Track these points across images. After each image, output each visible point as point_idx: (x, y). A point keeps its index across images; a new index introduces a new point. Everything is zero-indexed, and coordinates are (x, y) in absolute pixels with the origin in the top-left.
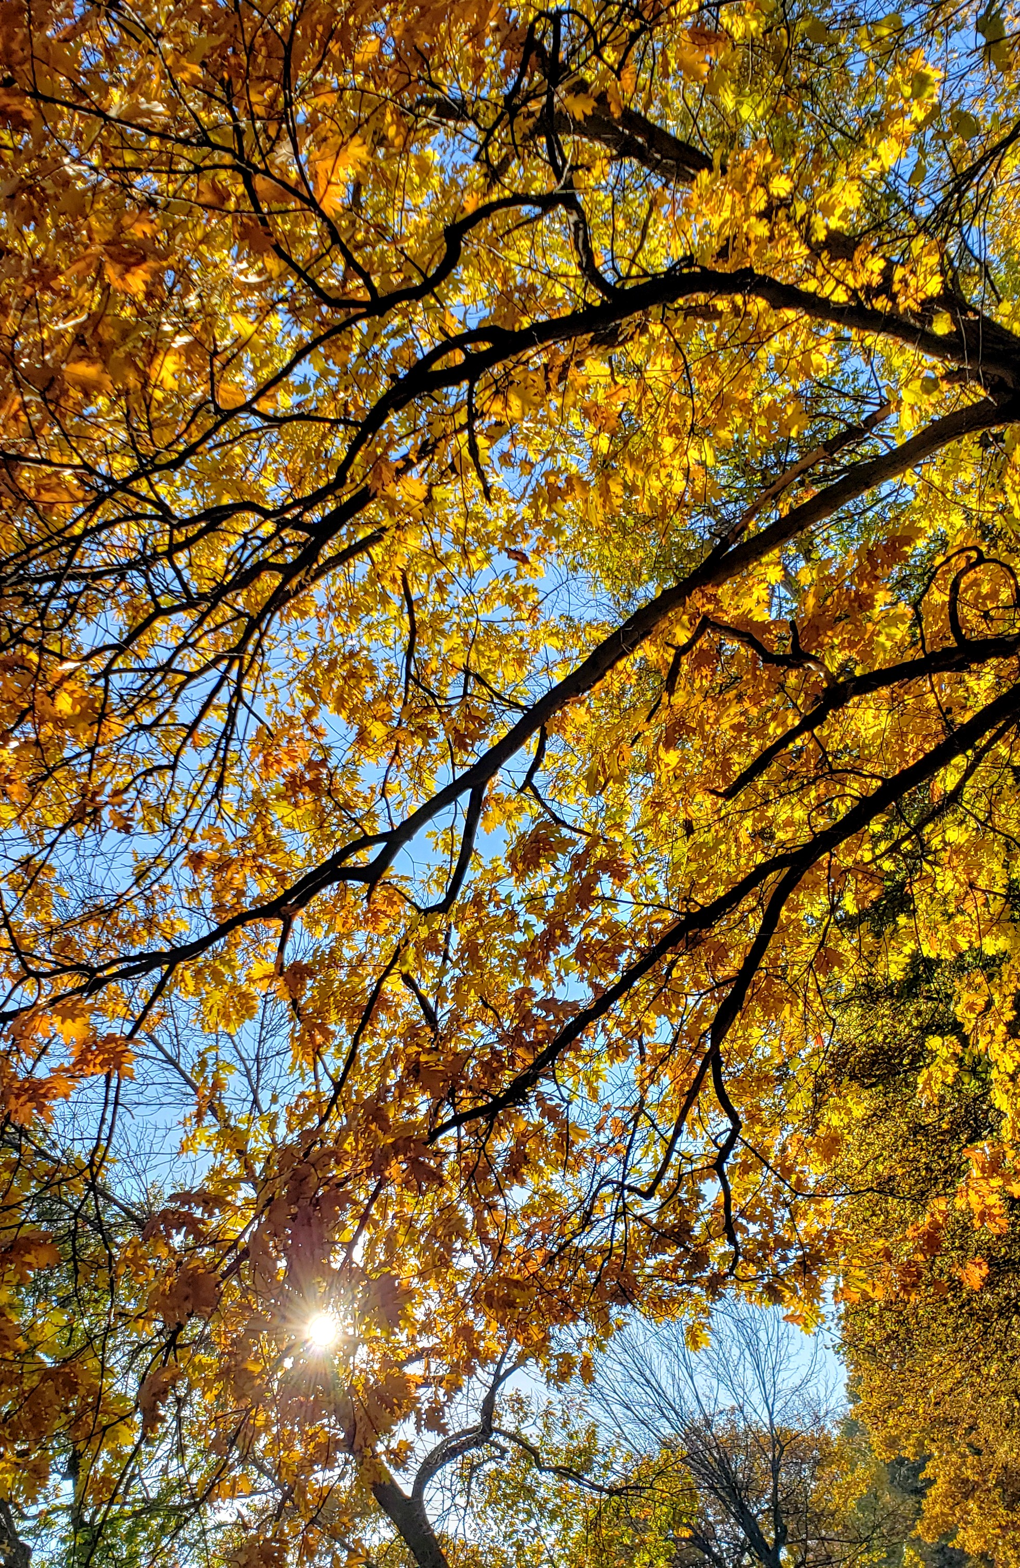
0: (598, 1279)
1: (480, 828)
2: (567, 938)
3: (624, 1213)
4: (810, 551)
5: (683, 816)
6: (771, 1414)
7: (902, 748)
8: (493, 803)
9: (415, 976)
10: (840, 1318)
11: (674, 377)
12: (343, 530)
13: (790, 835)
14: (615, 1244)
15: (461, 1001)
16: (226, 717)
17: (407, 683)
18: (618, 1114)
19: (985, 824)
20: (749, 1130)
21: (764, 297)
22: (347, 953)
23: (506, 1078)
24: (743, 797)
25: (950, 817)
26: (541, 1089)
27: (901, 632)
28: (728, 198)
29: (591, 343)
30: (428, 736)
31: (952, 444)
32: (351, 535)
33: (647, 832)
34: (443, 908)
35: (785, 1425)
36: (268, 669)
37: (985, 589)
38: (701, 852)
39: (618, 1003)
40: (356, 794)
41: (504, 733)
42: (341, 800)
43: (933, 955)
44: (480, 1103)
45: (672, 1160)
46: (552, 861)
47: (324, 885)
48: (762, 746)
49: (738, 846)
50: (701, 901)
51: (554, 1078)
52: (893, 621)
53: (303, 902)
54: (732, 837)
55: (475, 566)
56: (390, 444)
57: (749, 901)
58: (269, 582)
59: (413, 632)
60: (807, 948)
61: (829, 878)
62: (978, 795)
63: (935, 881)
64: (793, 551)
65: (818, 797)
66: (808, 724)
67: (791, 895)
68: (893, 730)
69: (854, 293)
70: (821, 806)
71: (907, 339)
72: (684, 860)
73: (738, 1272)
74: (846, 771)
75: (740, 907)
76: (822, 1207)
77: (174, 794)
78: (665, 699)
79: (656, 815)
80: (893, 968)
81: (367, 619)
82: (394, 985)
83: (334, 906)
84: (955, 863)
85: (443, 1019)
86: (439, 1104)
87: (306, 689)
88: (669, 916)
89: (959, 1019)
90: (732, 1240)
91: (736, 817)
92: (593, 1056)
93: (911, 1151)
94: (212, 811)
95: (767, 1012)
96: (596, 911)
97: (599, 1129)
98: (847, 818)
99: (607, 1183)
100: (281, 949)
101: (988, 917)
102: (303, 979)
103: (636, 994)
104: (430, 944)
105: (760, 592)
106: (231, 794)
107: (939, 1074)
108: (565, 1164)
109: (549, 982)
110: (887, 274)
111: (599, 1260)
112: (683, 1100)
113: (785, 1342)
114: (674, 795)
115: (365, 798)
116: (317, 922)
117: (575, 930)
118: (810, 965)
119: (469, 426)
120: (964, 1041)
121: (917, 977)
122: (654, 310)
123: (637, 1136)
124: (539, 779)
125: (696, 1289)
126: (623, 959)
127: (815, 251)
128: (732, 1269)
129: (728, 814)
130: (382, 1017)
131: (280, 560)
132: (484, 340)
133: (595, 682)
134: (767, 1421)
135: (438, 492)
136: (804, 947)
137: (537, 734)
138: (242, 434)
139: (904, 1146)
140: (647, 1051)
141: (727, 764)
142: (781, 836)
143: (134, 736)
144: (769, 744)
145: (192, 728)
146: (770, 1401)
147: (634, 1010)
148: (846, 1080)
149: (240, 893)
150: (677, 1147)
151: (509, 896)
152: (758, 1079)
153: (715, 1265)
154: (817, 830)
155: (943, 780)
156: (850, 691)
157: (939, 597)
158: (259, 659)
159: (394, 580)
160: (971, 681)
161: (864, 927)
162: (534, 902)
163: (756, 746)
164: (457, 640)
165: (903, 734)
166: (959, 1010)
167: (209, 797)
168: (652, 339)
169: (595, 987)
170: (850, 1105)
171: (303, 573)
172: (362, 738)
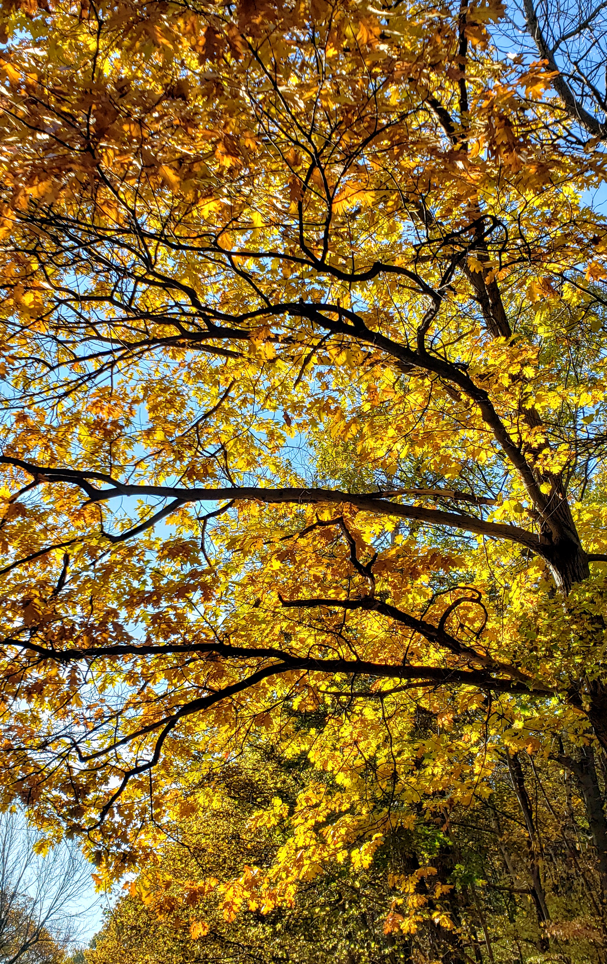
0: (23, 779)
1: (165, 519)
2: (156, 603)
3: (64, 758)
4: (414, 531)
5: (259, 596)
6: (47, 918)
7: (378, 652)
8: (181, 513)
9: (72, 560)
10: (121, 898)
11: (418, 408)
12: (225, 340)
13: (298, 647)
14: (46, 770)
15: (81, 590)
16: (98, 368)
17: (193, 427)
18: (105, 709)
19: (385, 719)
20: (158, 769)
21: (483, 410)
22: (50, 520)
23: (68, 645)
24: (292, 611)
25: (373, 703)
26: (79, 665)
27: (421, 601)
28: (504, 357)
29: (396, 363)
30: (179, 459)
31: (510, 541)
32: (227, 344)
33: (238, 589)
34: (114, 540)
35: (49, 929)
36: (137, 365)
37: (471, 615)
38: (253, 620)
39: (153, 656)
40: (124, 453)
41: (214, 487)
42: (114, 450)
43: (312, 760)
44: (44, 646)
45: (110, 752)
46: (183, 563)
47: (69, 480)
48: (320, 595)
49: (271, 631)
50: (232, 642)
51: (90, 665)
52: (421, 592)
53: (52, 479)
54: (272, 625)
55: (267, 407)
56: (276, 324)
57: (253, 661)
58: (172, 331)
59: (216, 408)
60: (260, 706)
61: (297, 682)
62: (393, 703)
63: (342, 725)
64: (407, 524)
65: (324, 641)
66: (346, 604)
67: (274, 675)
68: (381, 641)
69: (521, 442)
70: (323, 646)
71: (526, 482)
72: (242, 617)
73: (92, 833)
74: (346, 641)
75: (247, 660)
76: (158, 836)
77: (41, 380)
78: (296, 537)
79: (247, 584)
80: (289, 751)
81: (201, 385)
82: (58, 555)
83: (65, 494)
84: (357, 726)
85: (65, 590)
86: (25, 629)
87: (145, 389)
88: (212, 636)
89: (297, 800)
90: (102, 816)
91: (282, 617)
92: (119, 671)
93: (224, 845)
94: (51, 403)
95: (215, 721)
96: (181, 603)
97: (89, 708)
98: (329, 661)
99: (69, 737)
100: (22, 491)
101: (351, 763)
102: (18, 514)
103: (164, 659)
104: (92, 552)
105: (377, 528)
106: (68, 403)
107: (266, 819)
108: (57, 711)
109: (130, 617)
110: (541, 447)
111: (32, 770)
112: (140, 729)
113: (86, 887)
114: (263, 582)
115: (126, 459)
116: (50, 494)
117: (164, 604)
118: (255, 716)
119: (315, 348)
120: (291, 812)
121: (297, 764)
122: (434, 374)
123: (104, 727)
124: (211, 520)
125: (64, 825)
126: (173, 637)
127: (520, 410)
128: (90, 829)
129: (279, 613)
130: (38, 564)
131: (185, 326)
132: (353, 321)
133: (274, 502)
134: (42, 920)
135: (279, 363)
136: (259, 705)
137: (229, 500)
138: (219, 261)
139: (223, 839)
140: (146, 691)
141: (297, 590)
142: (293, 643)
143: (48, 339)
144: (324, 597)
145: (78, 360)
146: (52, 911)
147: (157, 665)
148: (223, 785)
149: (27, 450)
150: (117, 748)
151: (148, 562)
152: (183, 749)
153: (83, 821)
154: (311, 655)
155: (384, 683)
156: (376, 606)
157: (448, 600)
158: (135, 359)
159: (227, 380)
160: (432, 650)
161: (293, 719)
162: (158, 574)
163: (317, 593)
164: (231, 429)
165: (383, 647)
166: (301, 796)
167: (56, 395)
168: (422, 385)
169: (149, 639)
170: (215, 798)
171: (190, 341)
172: (149, 432)
